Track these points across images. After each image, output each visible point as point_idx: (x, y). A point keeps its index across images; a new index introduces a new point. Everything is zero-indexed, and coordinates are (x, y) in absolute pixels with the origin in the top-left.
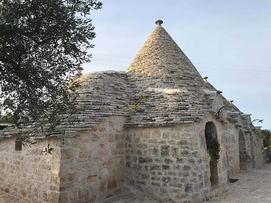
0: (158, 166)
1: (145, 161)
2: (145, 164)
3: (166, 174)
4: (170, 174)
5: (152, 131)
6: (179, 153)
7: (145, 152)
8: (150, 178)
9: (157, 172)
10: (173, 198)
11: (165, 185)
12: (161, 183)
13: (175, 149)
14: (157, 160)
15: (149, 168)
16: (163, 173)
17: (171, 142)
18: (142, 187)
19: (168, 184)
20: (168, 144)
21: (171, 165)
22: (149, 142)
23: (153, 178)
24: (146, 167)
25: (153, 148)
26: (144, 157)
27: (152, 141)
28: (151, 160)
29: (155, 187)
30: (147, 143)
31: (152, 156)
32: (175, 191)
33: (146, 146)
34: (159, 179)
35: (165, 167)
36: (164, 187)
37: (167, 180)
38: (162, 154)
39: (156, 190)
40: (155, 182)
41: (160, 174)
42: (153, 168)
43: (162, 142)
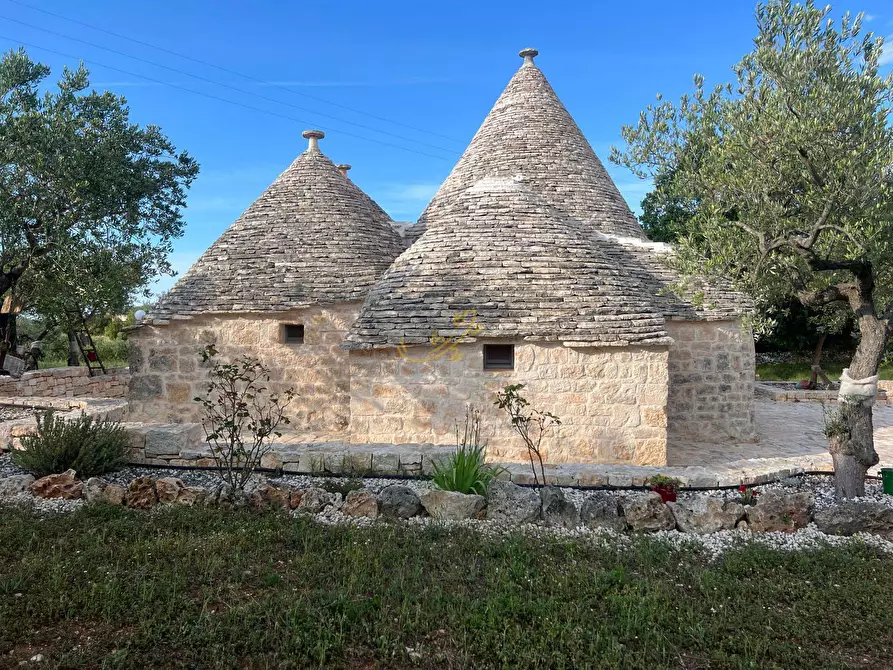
0: (712, 388)
1: (685, 381)
2: (686, 386)
3: (724, 400)
4: (732, 398)
5: (697, 330)
6: (742, 364)
7: (686, 366)
8: (695, 408)
9: (708, 397)
10: (737, 435)
11: (722, 417)
12: (716, 414)
13: (737, 358)
14: (710, 378)
15: (694, 392)
16: (721, 398)
17: (729, 347)
18: (677, 425)
19: (727, 415)
20: (727, 351)
21: (733, 385)
22: (695, 347)
23: (700, 408)
24: (689, 391)
25: (702, 358)
26: (685, 374)
27: (700, 346)
28: (698, 379)
29: (702, 423)
30: (689, 349)
31: (700, 370)
32: (740, 424)
33: (687, 355)
34: (713, 408)
35: (724, 389)
36: (721, 420)
37: (726, 408)
38: (719, 367)
39: (706, 426)
40: (703, 413)
41: (714, 399)
42: (702, 392)
43: (719, 348)
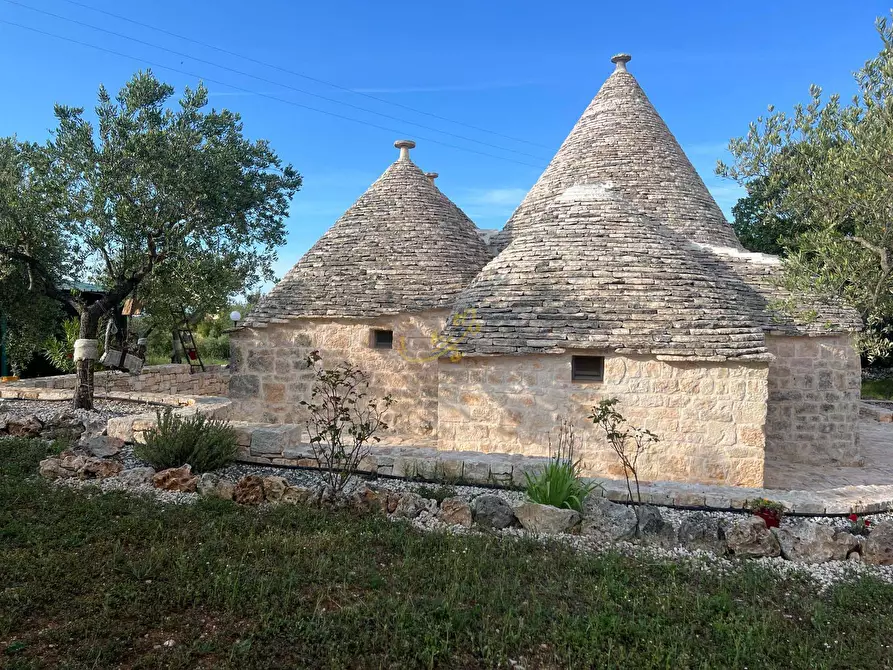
0: (813, 407)
1: (783, 399)
2: (783, 404)
3: (827, 420)
4: (835, 418)
5: (798, 345)
6: (846, 383)
7: (785, 383)
8: (794, 427)
9: (808, 416)
10: (839, 458)
11: (823, 438)
12: (816, 434)
13: (841, 376)
14: (810, 396)
15: (793, 411)
16: (822, 418)
17: (834, 365)
18: (773, 444)
19: (828, 436)
20: (830, 368)
21: (836, 404)
22: (795, 363)
23: (799, 427)
24: (787, 409)
25: (803, 375)
26: (783, 391)
27: (801, 363)
28: (798, 397)
29: (800, 443)
30: (789, 366)
31: (800, 387)
32: (843, 446)
33: (786, 371)
34: (813, 427)
35: (826, 408)
36: (822, 442)
37: (828, 429)
38: (821, 386)
39: (805, 446)
40: (804, 433)
41: (815, 419)
42: (802, 410)
43: (821, 365)
